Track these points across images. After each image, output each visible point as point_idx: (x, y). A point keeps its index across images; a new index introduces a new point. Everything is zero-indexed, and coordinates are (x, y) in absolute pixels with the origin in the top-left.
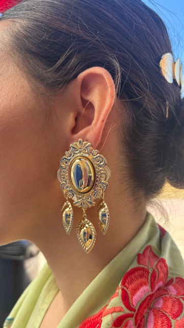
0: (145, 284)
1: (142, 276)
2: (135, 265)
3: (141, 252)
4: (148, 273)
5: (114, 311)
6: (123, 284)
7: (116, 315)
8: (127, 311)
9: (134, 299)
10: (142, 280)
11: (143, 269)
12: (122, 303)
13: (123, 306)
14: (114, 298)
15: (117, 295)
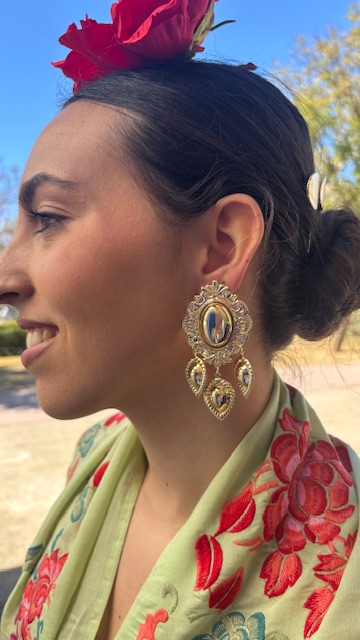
0: (295, 452)
1: (290, 444)
2: (280, 432)
3: (281, 417)
4: (294, 437)
5: (271, 487)
6: (273, 455)
7: (272, 490)
8: (282, 484)
9: (286, 471)
10: (291, 447)
11: (290, 435)
12: (275, 476)
13: (277, 480)
14: (266, 473)
15: (268, 469)
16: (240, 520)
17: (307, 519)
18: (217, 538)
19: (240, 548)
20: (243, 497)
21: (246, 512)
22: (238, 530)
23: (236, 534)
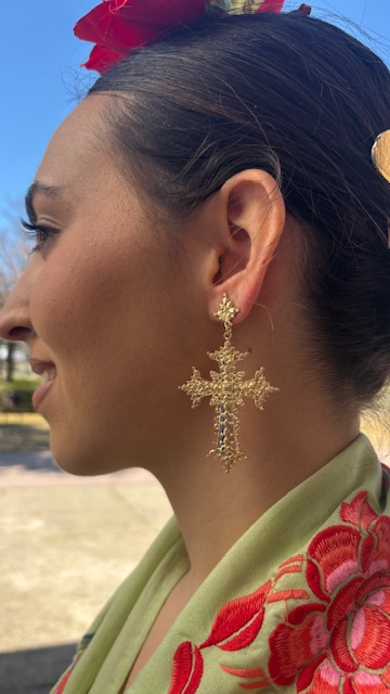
0: (351, 557)
1: (346, 542)
2: (335, 521)
4: (359, 538)
5: (292, 597)
6: (312, 550)
7: (293, 603)
8: (314, 599)
9: (328, 580)
10: (347, 548)
11: (349, 530)
12: (307, 584)
13: (309, 590)
14: (292, 574)
15: (297, 569)
16: (238, 633)
17: (354, 669)
18: (203, 651)
19: (225, 675)
20: (252, 601)
21: (248, 625)
22: (230, 647)
23: (227, 652)
